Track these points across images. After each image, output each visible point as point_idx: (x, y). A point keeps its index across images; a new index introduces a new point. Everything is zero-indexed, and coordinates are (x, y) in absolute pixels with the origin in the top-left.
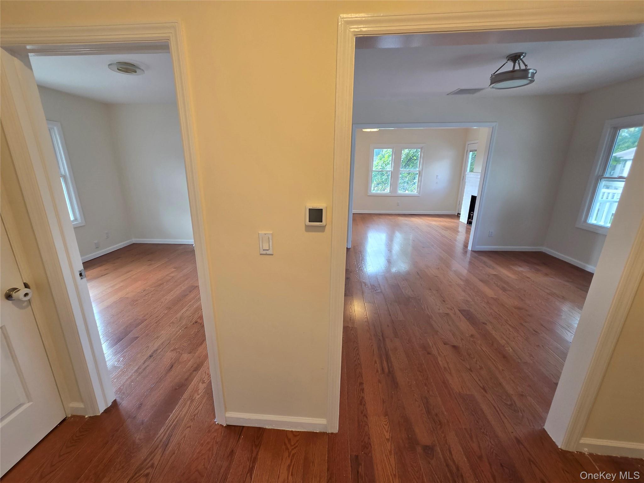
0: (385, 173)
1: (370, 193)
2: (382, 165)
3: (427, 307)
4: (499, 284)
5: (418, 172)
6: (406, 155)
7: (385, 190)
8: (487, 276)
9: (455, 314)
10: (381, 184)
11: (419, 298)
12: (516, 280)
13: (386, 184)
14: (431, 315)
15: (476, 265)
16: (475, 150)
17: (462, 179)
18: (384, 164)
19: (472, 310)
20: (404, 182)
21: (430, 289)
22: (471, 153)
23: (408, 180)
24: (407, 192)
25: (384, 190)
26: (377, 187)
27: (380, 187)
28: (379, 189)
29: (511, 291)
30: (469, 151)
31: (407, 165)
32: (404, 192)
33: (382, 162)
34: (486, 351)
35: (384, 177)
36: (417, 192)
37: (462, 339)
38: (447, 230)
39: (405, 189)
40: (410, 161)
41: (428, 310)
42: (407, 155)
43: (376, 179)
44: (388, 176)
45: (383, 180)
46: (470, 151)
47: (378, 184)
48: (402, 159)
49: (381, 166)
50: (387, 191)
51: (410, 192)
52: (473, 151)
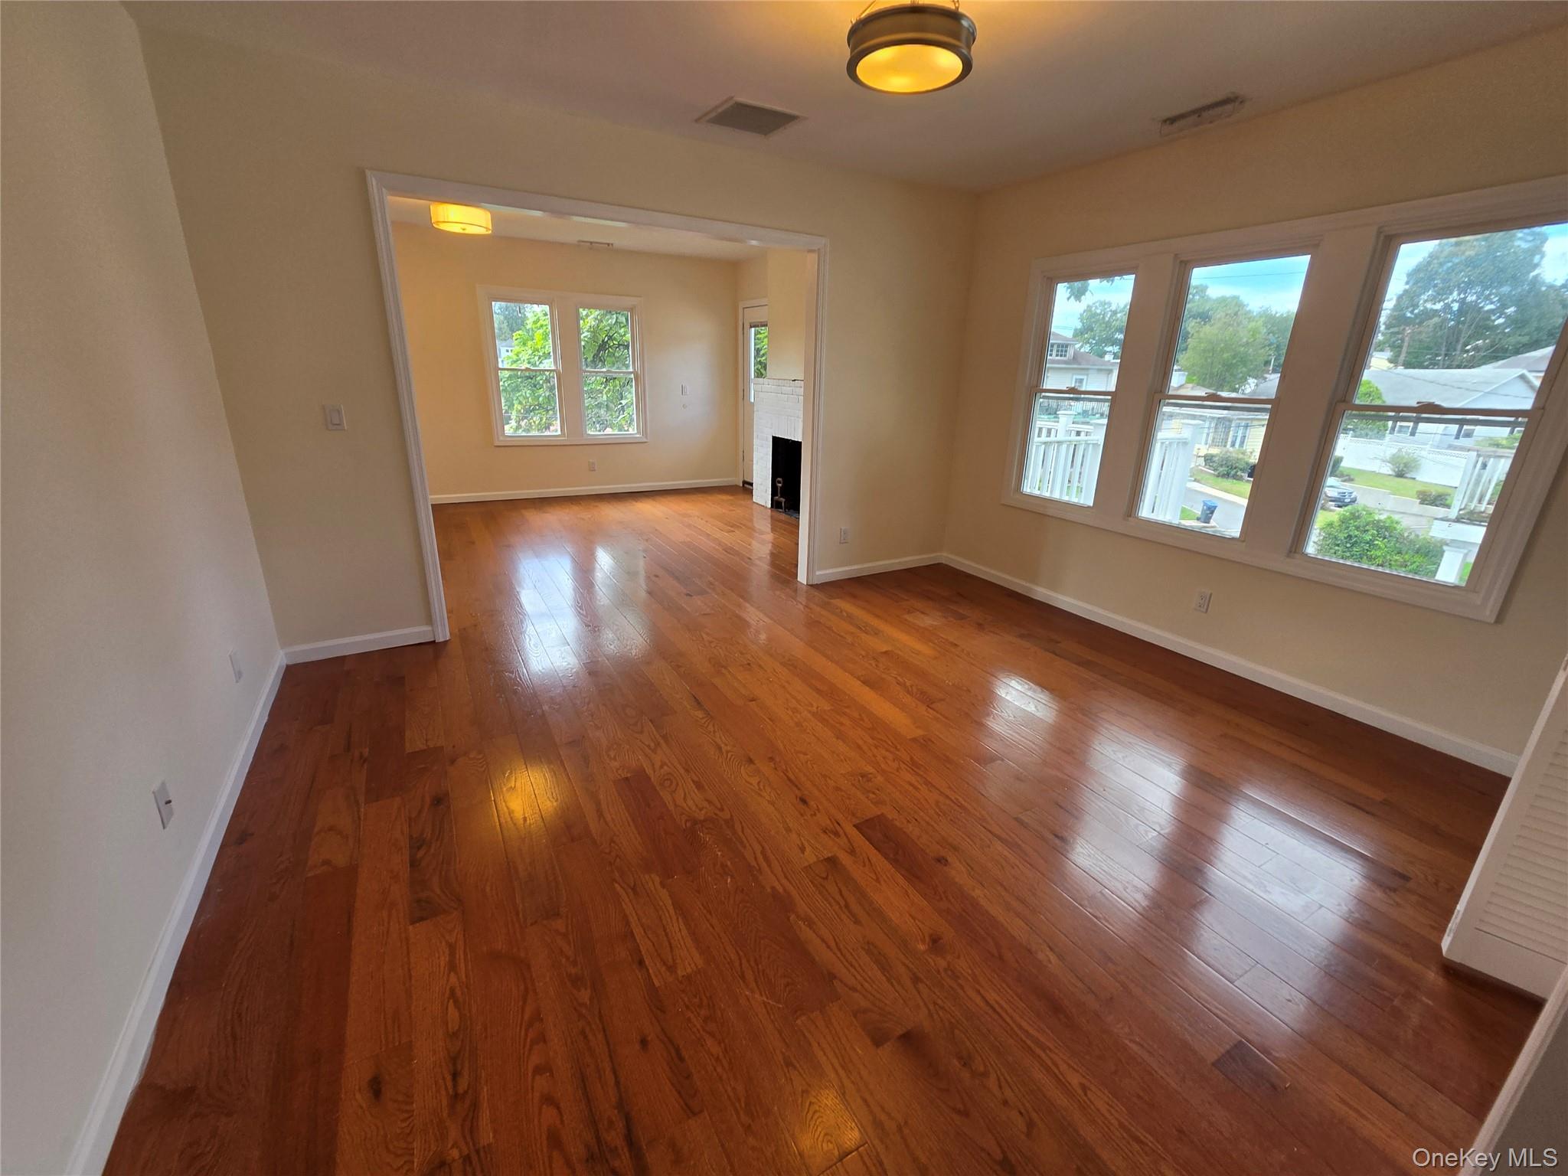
0: (541, 382)
1: (501, 438)
2: (532, 360)
3: (763, 853)
4: (908, 683)
5: (632, 376)
6: (591, 332)
7: (549, 429)
8: (873, 663)
9: (852, 852)
10: (537, 412)
11: (726, 815)
12: (936, 658)
13: (551, 412)
14: (785, 890)
15: (835, 630)
16: (761, 322)
17: (741, 393)
18: (536, 358)
19: (891, 815)
20: (599, 406)
21: (751, 761)
22: (753, 329)
23: (607, 401)
24: (609, 431)
25: (547, 428)
26: (525, 420)
27: (534, 419)
28: (533, 424)
29: (943, 700)
30: (747, 326)
31: (597, 359)
32: (602, 433)
33: (530, 352)
34: (997, 1002)
35: (543, 393)
36: (638, 432)
37: (916, 980)
38: (732, 529)
39: (604, 425)
40: (603, 348)
41: (769, 866)
42: (595, 331)
43: (521, 399)
44: (551, 389)
45: (541, 399)
46: (751, 327)
47: (528, 411)
48: (583, 343)
49: (526, 361)
50: (556, 429)
51: (616, 432)
52: (758, 326)
